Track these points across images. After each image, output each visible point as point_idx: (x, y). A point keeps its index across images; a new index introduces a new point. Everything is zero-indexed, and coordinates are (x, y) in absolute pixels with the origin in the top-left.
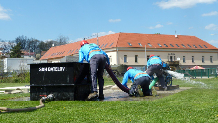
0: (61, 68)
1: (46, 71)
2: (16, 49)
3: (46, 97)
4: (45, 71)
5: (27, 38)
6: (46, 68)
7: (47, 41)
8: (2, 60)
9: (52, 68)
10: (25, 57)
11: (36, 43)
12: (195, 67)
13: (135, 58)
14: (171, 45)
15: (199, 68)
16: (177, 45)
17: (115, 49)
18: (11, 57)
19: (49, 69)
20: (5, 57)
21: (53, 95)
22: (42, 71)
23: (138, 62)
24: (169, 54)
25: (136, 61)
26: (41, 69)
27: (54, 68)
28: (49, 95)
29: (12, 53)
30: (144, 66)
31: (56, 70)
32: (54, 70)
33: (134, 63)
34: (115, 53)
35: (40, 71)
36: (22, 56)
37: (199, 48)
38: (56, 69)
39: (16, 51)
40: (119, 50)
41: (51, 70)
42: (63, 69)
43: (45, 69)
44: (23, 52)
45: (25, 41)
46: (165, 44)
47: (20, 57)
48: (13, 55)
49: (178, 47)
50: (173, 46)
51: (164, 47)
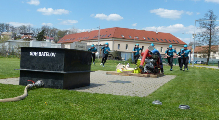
0: (52, 54)
1: (37, 55)
2: (41, 34)
3: (34, 84)
4: (35, 55)
5: (50, 27)
6: (37, 52)
7: (64, 30)
8: (29, 42)
9: (43, 53)
10: (47, 41)
11: (56, 31)
13: (126, 46)
14: (153, 39)
17: (112, 39)
18: (37, 40)
19: (39, 54)
20: (31, 40)
21: (42, 81)
22: (33, 55)
23: (128, 49)
25: (126, 49)
26: (32, 53)
27: (45, 53)
28: (37, 81)
29: (38, 37)
31: (46, 56)
32: (45, 56)
33: (125, 50)
34: (112, 42)
35: (30, 55)
36: (45, 40)
38: (47, 54)
39: (41, 35)
41: (42, 55)
42: (53, 55)
43: (36, 54)
44: (46, 37)
45: (48, 29)
46: (148, 38)
47: (43, 40)
48: (39, 38)
49: (158, 40)
50: (154, 40)
51: (148, 40)
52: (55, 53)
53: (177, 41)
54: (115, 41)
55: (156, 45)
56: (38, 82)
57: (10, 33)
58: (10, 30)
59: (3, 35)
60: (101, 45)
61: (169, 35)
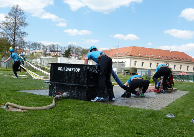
0: (77, 69)
1: (64, 70)
3: (61, 95)
5: (75, 46)
8: (57, 58)
9: (69, 68)
11: (80, 49)
12: (182, 73)
15: (185, 74)
16: (171, 57)
17: (129, 57)
18: (64, 57)
19: (66, 69)
21: (67, 93)
22: (61, 70)
23: (143, 66)
24: (165, 63)
26: (60, 68)
27: (71, 68)
29: (65, 54)
30: (148, 69)
32: (71, 71)
33: (141, 67)
34: (129, 59)
35: (58, 70)
36: (70, 57)
37: (186, 60)
38: (72, 70)
39: (67, 53)
40: (131, 58)
41: (68, 70)
42: (78, 70)
43: (63, 69)
44: (71, 54)
46: (162, 56)
47: (69, 57)
49: (172, 58)
50: (168, 58)
51: (162, 58)
52: (80, 69)
53: (190, 59)
54: (132, 59)
55: (170, 63)
56: (65, 94)
57: (42, 51)
58: (42, 48)
59: (36, 52)
60: (120, 62)
61: (182, 53)
